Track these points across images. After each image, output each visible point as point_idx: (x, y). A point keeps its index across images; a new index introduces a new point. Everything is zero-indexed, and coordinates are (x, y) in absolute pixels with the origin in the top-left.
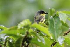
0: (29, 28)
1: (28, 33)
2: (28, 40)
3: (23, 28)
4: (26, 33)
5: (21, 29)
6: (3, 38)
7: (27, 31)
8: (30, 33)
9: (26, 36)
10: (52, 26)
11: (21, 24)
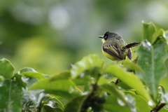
0: (99, 75)
1: (95, 87)
2: (96, 103)
3: (82, 75)
4: (91, 88)
5: (79, 77)
6: (34, 99)
7: (93, 82)
8: (101, 88)
9: (92, 94)
10: (147, 63)
11: (78, 66)
